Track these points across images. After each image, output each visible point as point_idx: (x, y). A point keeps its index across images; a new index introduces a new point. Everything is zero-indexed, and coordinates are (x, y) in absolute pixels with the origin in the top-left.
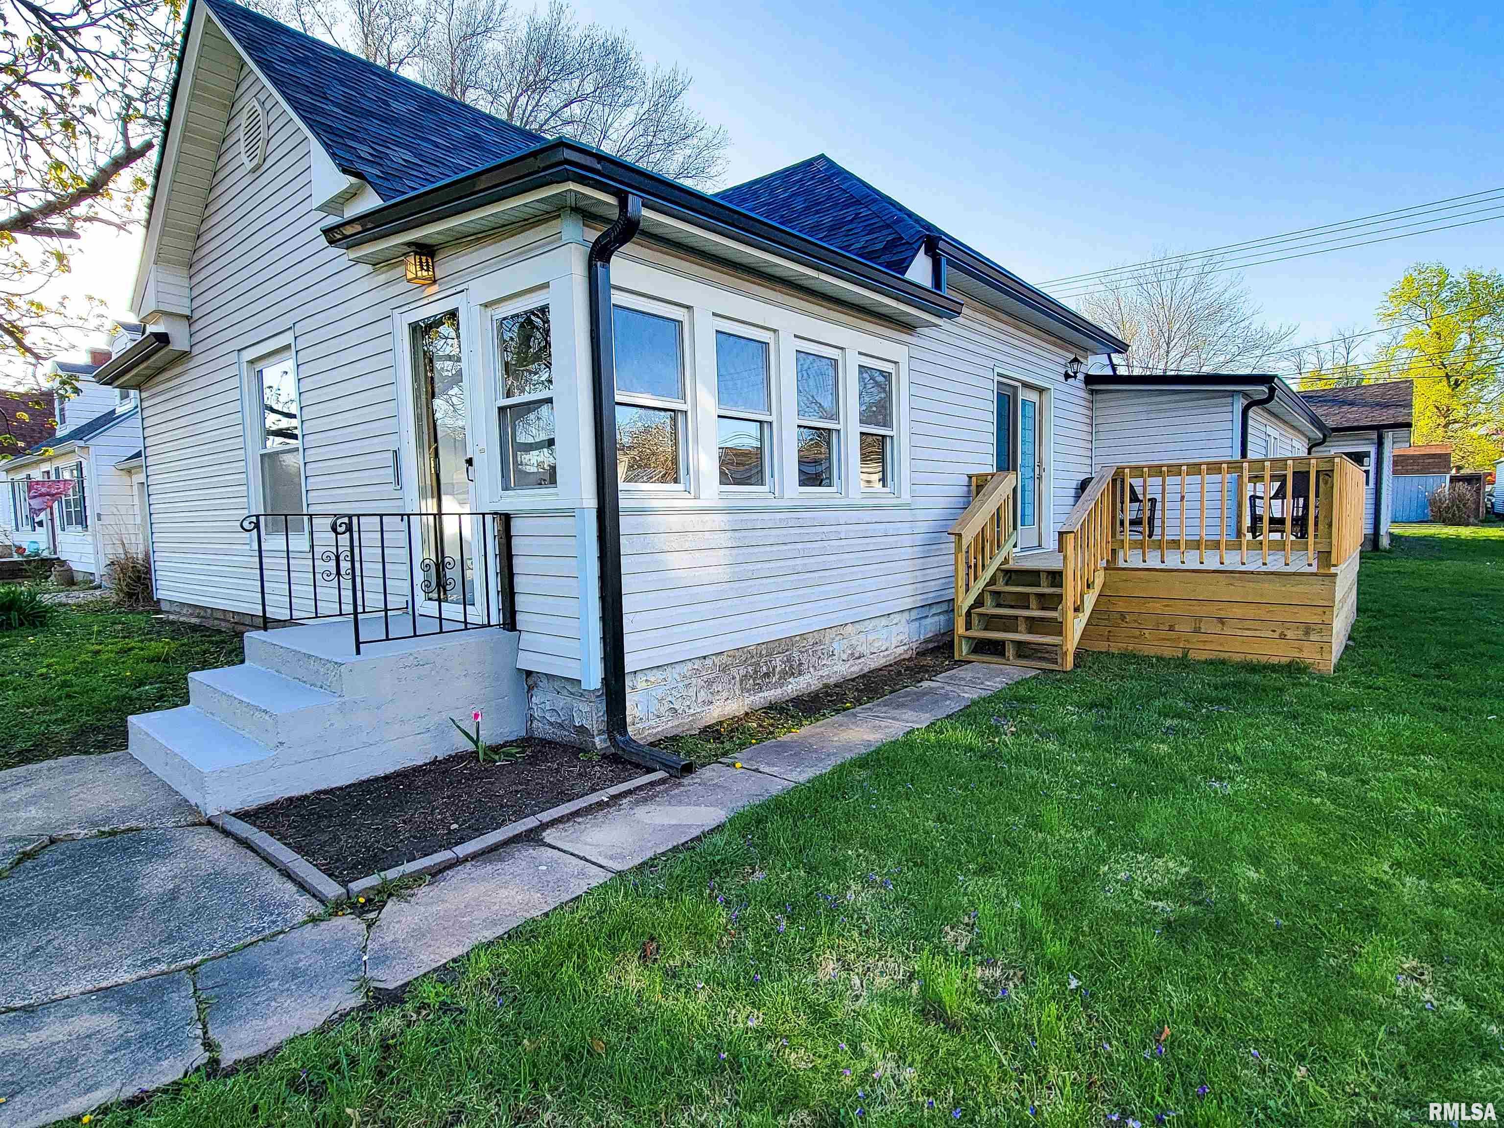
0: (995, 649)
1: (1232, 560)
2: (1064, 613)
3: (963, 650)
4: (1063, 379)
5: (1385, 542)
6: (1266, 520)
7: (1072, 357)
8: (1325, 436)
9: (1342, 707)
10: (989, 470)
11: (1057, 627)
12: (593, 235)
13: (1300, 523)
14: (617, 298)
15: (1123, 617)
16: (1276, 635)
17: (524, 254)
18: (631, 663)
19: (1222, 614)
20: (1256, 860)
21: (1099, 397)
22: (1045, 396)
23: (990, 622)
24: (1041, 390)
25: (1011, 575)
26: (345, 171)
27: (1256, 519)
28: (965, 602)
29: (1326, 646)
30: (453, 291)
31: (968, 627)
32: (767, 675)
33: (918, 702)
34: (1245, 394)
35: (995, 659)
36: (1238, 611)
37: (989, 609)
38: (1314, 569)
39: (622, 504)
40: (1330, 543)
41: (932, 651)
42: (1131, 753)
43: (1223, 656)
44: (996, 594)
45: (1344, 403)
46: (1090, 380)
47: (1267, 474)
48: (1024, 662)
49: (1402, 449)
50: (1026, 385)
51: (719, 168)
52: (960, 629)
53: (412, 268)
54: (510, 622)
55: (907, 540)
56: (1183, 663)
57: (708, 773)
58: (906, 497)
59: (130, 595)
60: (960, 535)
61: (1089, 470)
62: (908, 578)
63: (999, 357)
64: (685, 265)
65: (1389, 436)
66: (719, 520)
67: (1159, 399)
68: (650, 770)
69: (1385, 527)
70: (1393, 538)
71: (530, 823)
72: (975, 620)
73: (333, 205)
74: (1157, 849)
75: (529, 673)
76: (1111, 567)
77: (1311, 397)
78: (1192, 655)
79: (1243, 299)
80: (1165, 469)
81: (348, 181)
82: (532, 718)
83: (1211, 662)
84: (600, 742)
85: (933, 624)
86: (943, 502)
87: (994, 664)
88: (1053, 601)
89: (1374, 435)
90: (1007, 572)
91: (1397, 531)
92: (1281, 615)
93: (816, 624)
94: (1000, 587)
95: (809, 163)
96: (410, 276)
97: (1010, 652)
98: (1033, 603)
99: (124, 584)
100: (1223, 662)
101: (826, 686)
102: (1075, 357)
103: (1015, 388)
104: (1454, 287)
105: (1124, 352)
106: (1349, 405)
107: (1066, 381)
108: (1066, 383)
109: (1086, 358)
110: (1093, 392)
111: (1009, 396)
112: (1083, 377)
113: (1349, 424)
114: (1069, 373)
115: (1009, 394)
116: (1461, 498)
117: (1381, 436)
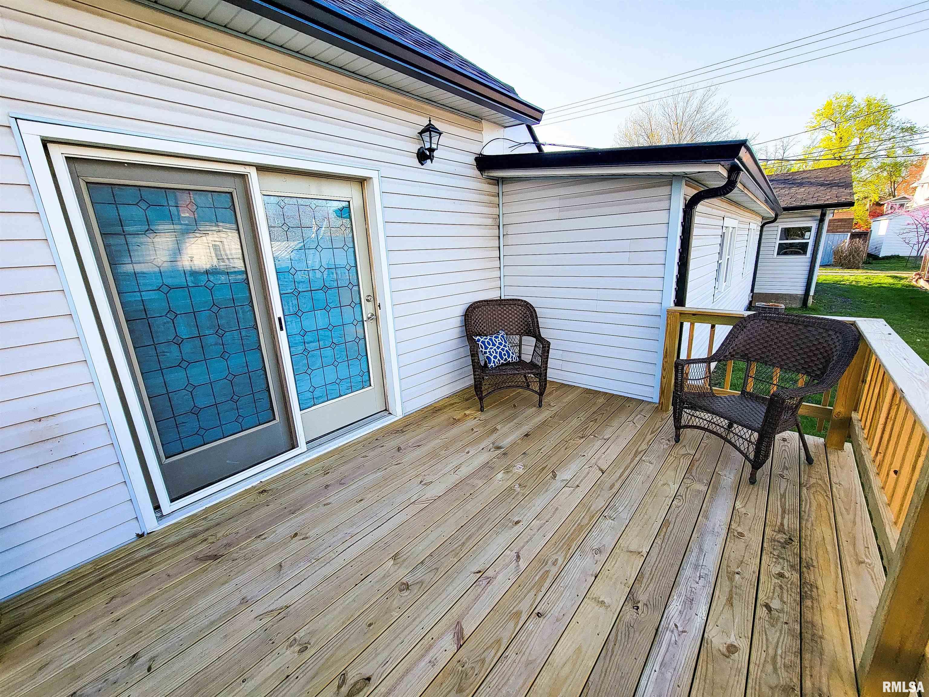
4: (416, 162)
5: (811, 300)
7: (425, 123)
8: (776, 214)
21: (507, 188)
22: (371, 190)
24: (362, 181)
34: (690, 179)
45: (792, 185)
50: (261, 168)
65: (830, 214)
89: (818, 213)
102: (430, 124)
103: (243, 177)
104: (856, 108)
105: (539, 120)
106: (798, 186)
107: (422, 164)
108: (422, 167)
109: (480, 131)
110: (498, 181)
111: (231, 193)
112: (471, 159)
113: (798, 204)
114: (423, 151)
115: (230, 190)
116: (857, 250)
117: (823, 215)
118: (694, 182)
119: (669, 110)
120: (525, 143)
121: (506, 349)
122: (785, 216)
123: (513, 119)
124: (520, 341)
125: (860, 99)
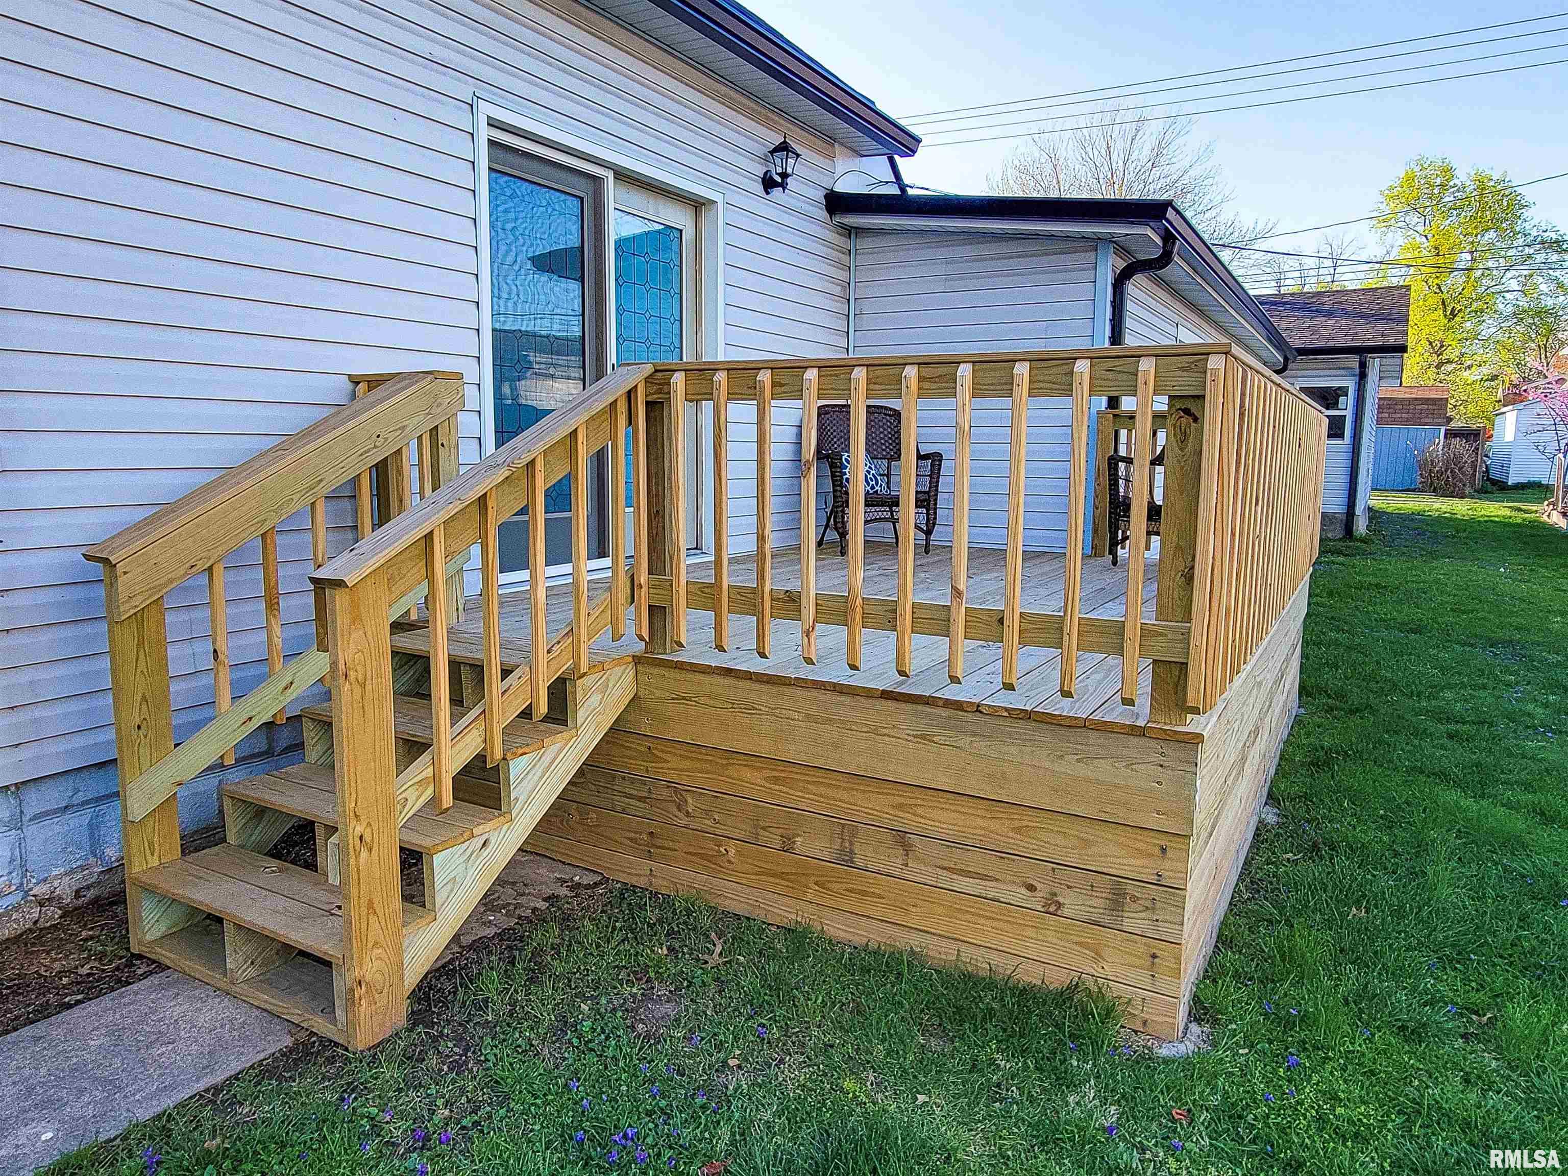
4: (759, 188)
5: (1361, 526)
7: (778, 140)
8: (1286, 359)
16: (1037, 901)
19: (906, 820)
21: (864, 243)
22: (704, 217)
24: (698, 205)
29: (1163, 949)
36: (942, 818)
38: (1139, 714)
40: (1186, 636)
45: (1318, 313)
46: (834, 200)
49: (1390, 390)
50: (623, 176)
65: (1375, 364)
69: (1367, 499)
70: (1374, 515)
76: (650, 656)
77: (1275, 303)
79: (1211, 181)
80: (765, 376)
89: (1353, 362)
91: (1378, 502)
92: (1050, 842)
102: (785, 142)
103: (596, 180)
104: (1458, 191)
105: (914, 152)
106: (1324, 316)
107: (768, 193)
108: (767, 197)
109: (831, 157)
110: (850, 232)
111: (582, 199)
112: (820, 195)
113: (1321, 344)
114: (771, 177)
115: (581, 194)
116: (1457, 460)
117: (1363, 365)
118: (1122, 249)
119: (1096, 153)
120: (887, 182)
121: (872, 472)
122: (1301, 366)
123: (880, 147)
124: (889, 468)
125: (1463, 176)
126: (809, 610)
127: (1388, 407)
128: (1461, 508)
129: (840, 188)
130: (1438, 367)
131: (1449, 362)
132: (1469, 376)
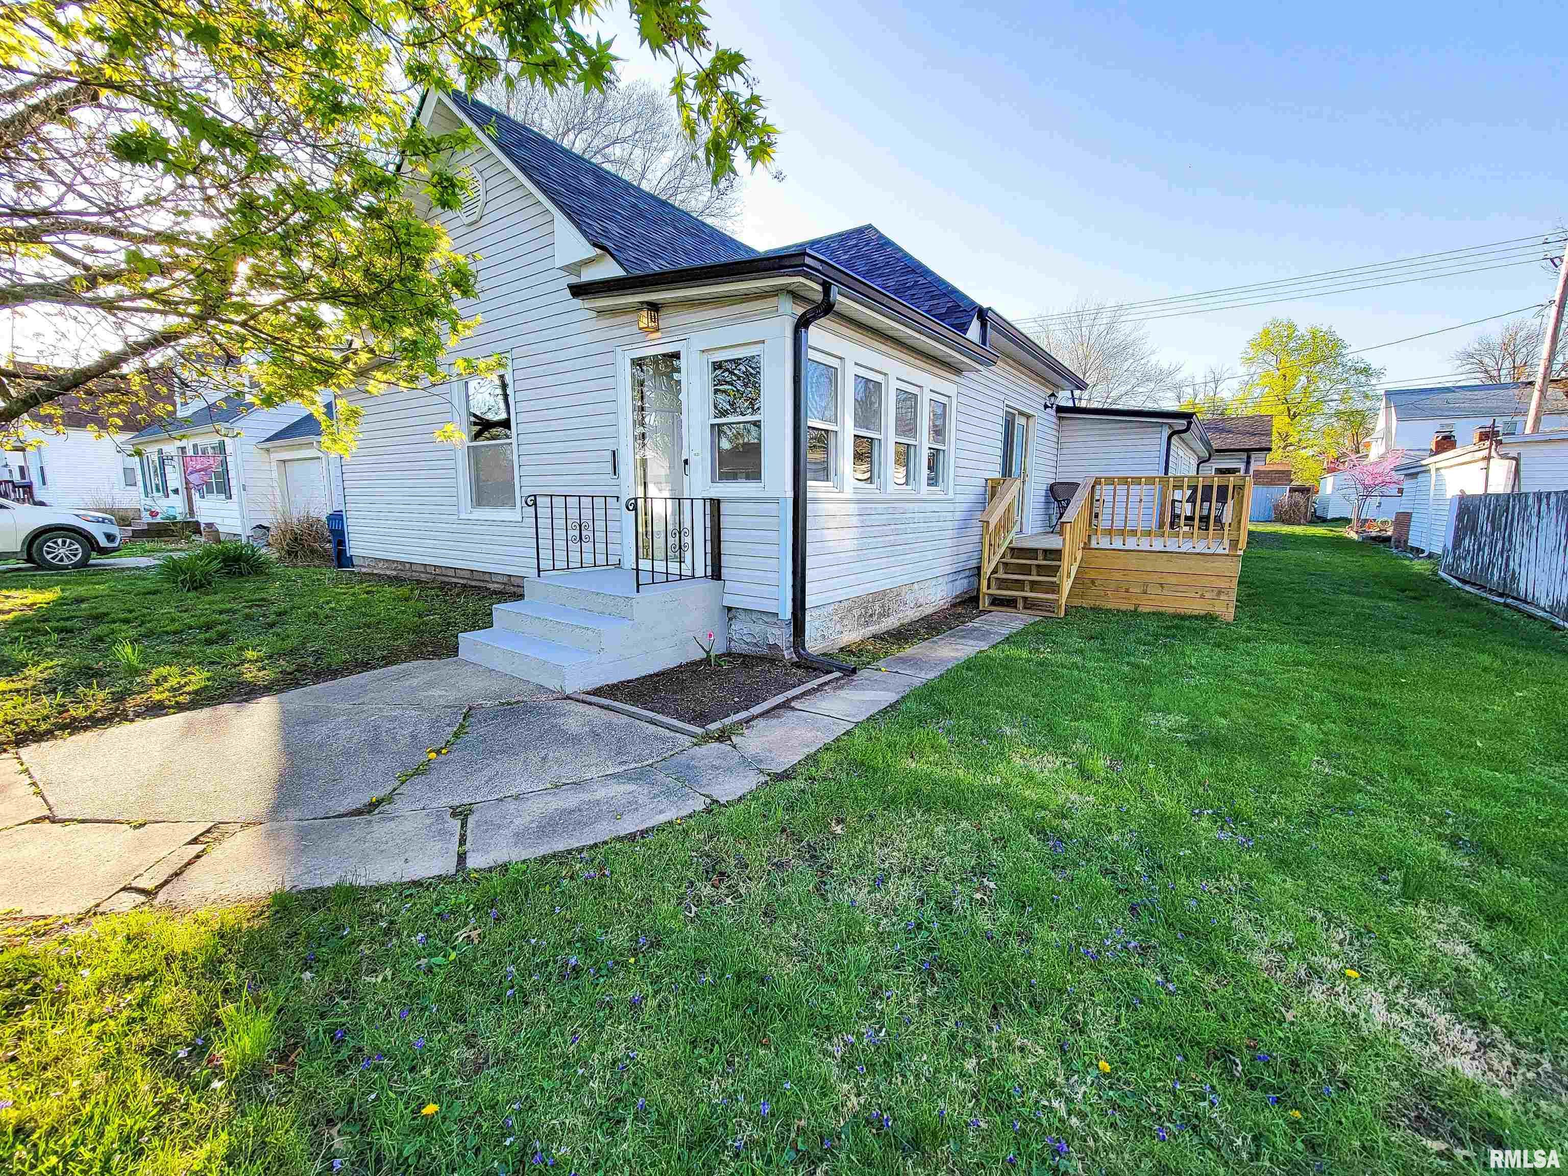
0: (1010, 603)
1: (1158, 545)
2: (1061, 578)
3: (984, 603)
4: (1043, 408)
6: (1183, 518)
7: (1050, 392)
8: (1210, 455)
9: (1248, 640)
10: (998, 476)
11: (1055, 588)
12: (800, 311)
13: (1205, 519)
14: (812, 354)
15: (1093, 582)
16: (1198, 596)
17: (743, 318)
18: (810, 601)
19: (1162, 581)
20: (1224, 715)
21: (1064, 422)
22: (1031, 421)
23: (1003, 584)
24: (1028, 417)
25: (1015, 551)
26: (595, 245)
27: (1175, 517)
28: (987, 569)
29: (1230, 603)
30: (676, 338)
31: (989, 588)
32: (871, 616)
33: (969, 634)
34: (1166, 427)
35: (1009, 609)
36: (1173, 580)
37: (1001, 575)
38: (1227, 552)
39: (809, 495)
40: (1239, 535)
41: (960, 603)
42: (1128, 663)
43: (1160, 609)
44: (1006, 564)
45: (1223, 430)
46: (1060, 409)
47: (1185, 485)
48: (1029, 611)
50: (1021, 413)
51: (738, 210)
52: (984, 588)
53: (644, 320)
54: (717, 575)
55: (950, 525)
56: (1135, 613)
57: (864, 673)
58: (951, 495)
59: (289, 553)
60: (988, 522)
61: (1053, 476)
62: (948, 552)
63: (1010, 393)
64: (850, 333)
65: (1254, 456)
66: (853, 508)
67: (1110, 426)
68: (829, 672)
71: (780, 699)
72: (993, 584)
73: (575, 268)
74: (1166, 711)
75: (730, 609)
76: (1087, 547)
78: (1139, 609)
80: (1130, 480)
81: (595, 252)
82: (730, 640)
83: (1154, 614)
84: (788, 655)
85: (961, 585)
86: (972, 498)
87: (1009, 612)
88: (1053, 571)
89: (1244, 456)
90: (1012, 549)
92: (1205, 581)
93: (900, 581)
94: (1008, 560)
95: (860, 231)
96: (642, 325)
97: (1020, 604)
98: (1034, 571)
99: (285, 544)
100: (1162, 614)
101: (902, 625)
102: (1053, 393)
103: (1014, 415)
104: (1299, 339)
106: (1226, 432)
108: (1045, 411)
110: (1060, 418)
113: (1227, 447)
114: (1047, 405)
116: (1296, 504)
117: (1249, 457)
118: (1170, 426)
122: (1216, 458)
125: (1303, 329)
126: (1139, 534)
127: (1257, 474)
128: (1298, 530)
129: (1060, 404)
130: (1285, 448)
131: (1291, 445)
132: (1303, 453)
